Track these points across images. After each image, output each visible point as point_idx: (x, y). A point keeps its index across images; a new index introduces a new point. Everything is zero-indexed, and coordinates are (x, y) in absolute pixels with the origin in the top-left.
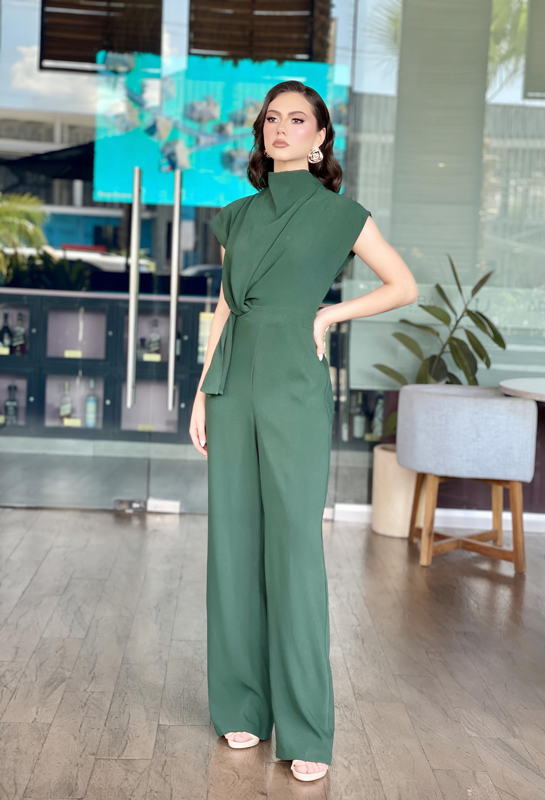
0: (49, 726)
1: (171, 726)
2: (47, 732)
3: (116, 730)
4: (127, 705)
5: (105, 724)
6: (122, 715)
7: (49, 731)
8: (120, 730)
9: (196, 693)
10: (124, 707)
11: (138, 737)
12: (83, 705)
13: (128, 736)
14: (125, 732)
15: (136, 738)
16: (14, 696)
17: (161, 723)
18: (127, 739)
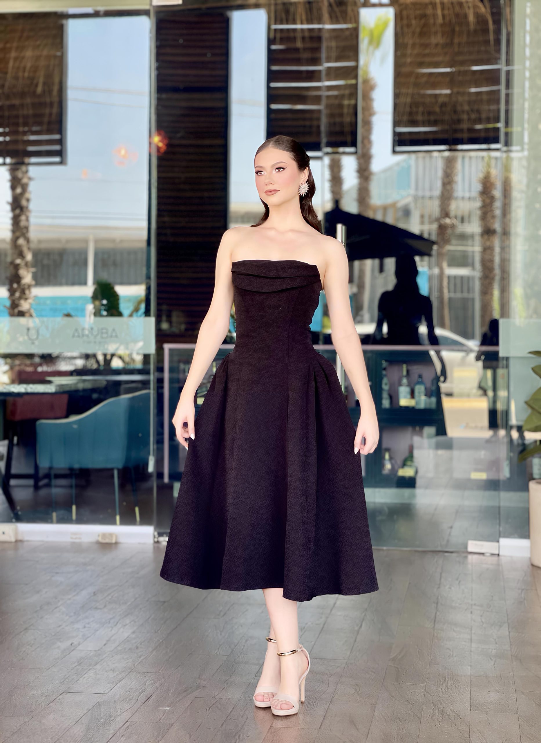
0: (171, 725)
1: (282, 728)
2: (167, 730)
3: (230, 730)
4: (248, 709)
5: (222, 725)
6: (241, 717)
7: (169, 730)
8: (234, 730)
9: (316, 701)
10: (245, 710)
11: (248, 737)
12: (208, 709)
13: (239, 736)
14: (237, 733)
15: (246, 738)
16: (149, 700)
17: (273, 725)
18: (237, 738)
